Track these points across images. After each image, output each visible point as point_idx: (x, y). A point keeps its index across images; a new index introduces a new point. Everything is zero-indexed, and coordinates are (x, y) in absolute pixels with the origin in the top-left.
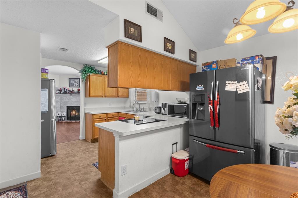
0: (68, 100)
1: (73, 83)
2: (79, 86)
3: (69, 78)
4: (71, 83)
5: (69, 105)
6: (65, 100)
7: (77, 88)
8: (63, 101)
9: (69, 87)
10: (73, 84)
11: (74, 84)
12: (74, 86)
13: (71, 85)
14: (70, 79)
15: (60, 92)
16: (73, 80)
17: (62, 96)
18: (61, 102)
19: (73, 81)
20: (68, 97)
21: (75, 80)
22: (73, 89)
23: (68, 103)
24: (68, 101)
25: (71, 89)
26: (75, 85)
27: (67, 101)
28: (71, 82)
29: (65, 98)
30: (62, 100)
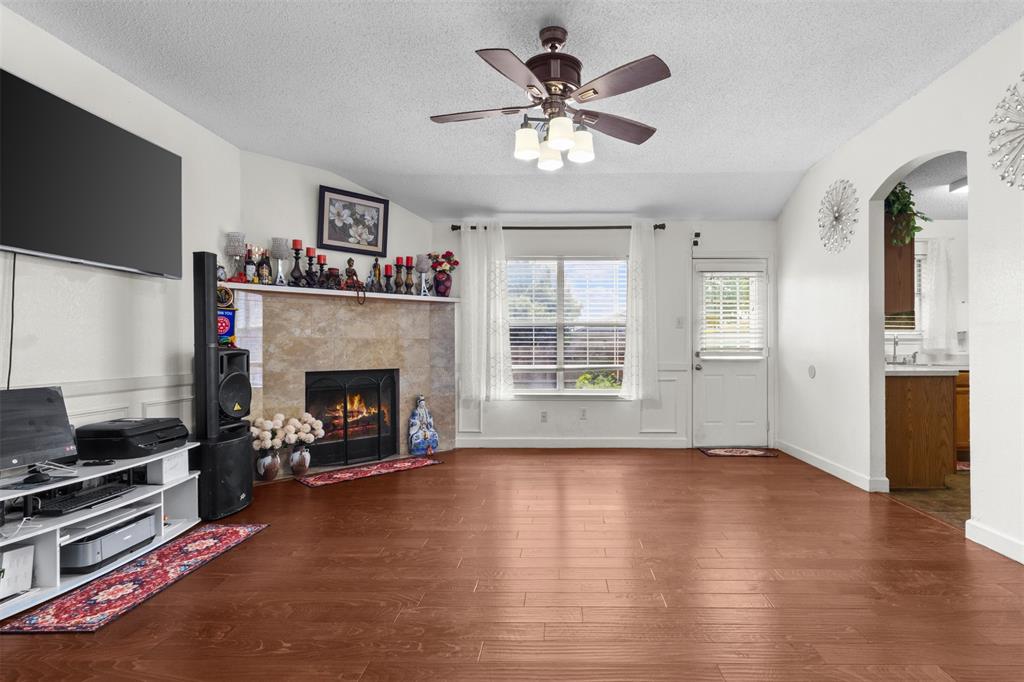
0: (322, 330)
1: (346, 228)
2: (379, 249)
3: (323, 190)
4: (332, 222)
5: (324, 365)
6: (297, 332)
7: (371, 260)
8: (280, 337)
9: (321, 245)
10: (342, 232)
11: (351, 232)
12: (352, 243)
13: (330, 238)
14: (328, 195)
15: (265, 272)
16: (349, 206)
17: (277, 305)
18: (272, 349)
19: (346, 213)
20: (320, 310)
21: (359, 210)
22: (350, 262)
23: (319, 352)
24: (317, 336)
25: (336, 261)
26: (358, 236)
27: (312, 341)
28: (330, 212)
29: (295, 315)
30: (281, 328)
